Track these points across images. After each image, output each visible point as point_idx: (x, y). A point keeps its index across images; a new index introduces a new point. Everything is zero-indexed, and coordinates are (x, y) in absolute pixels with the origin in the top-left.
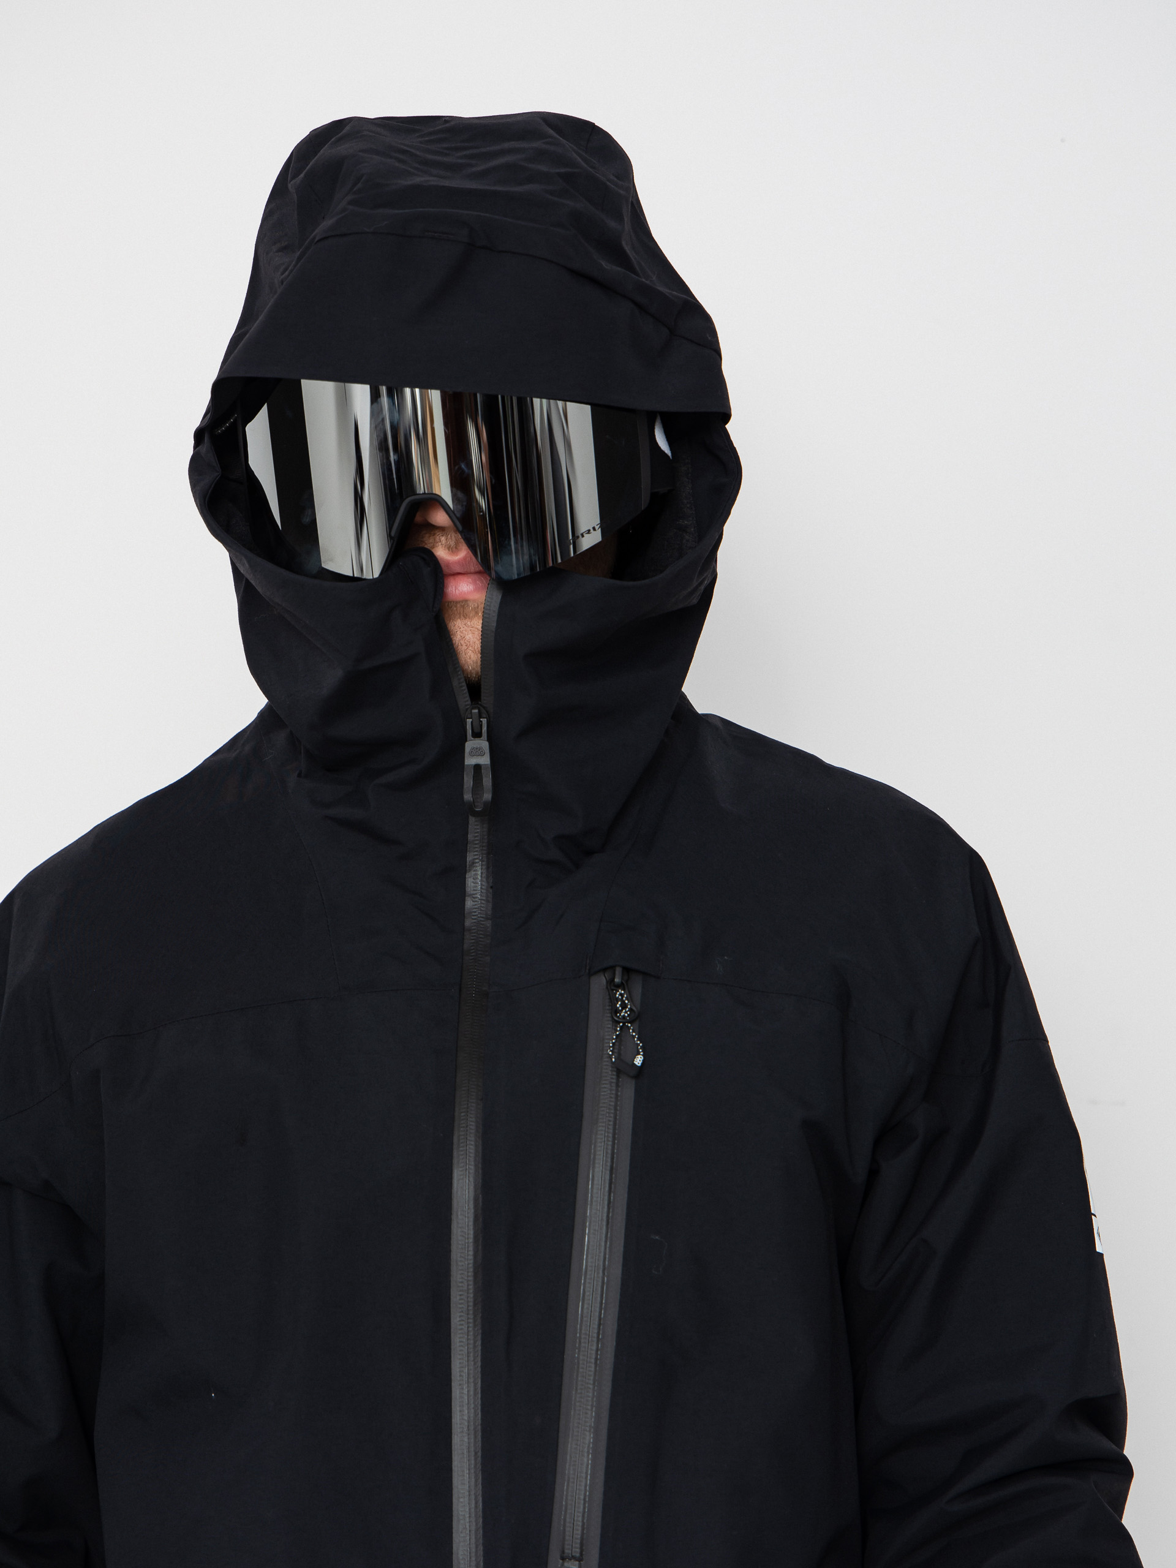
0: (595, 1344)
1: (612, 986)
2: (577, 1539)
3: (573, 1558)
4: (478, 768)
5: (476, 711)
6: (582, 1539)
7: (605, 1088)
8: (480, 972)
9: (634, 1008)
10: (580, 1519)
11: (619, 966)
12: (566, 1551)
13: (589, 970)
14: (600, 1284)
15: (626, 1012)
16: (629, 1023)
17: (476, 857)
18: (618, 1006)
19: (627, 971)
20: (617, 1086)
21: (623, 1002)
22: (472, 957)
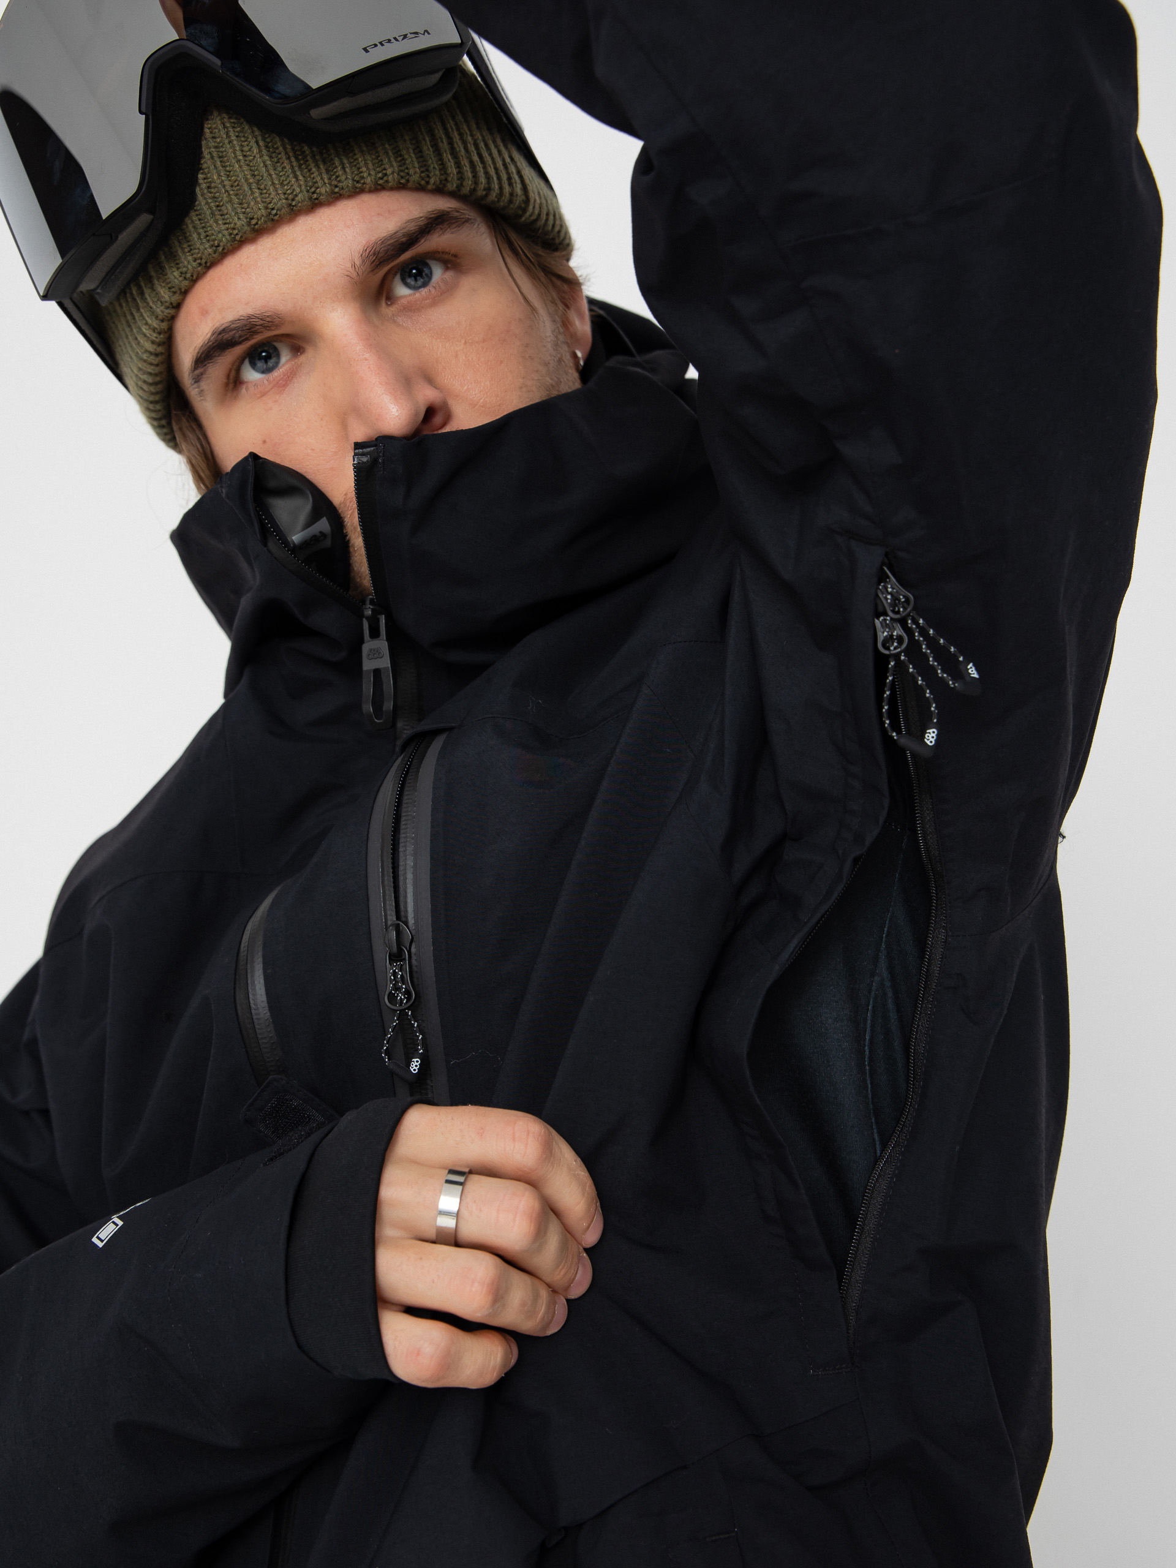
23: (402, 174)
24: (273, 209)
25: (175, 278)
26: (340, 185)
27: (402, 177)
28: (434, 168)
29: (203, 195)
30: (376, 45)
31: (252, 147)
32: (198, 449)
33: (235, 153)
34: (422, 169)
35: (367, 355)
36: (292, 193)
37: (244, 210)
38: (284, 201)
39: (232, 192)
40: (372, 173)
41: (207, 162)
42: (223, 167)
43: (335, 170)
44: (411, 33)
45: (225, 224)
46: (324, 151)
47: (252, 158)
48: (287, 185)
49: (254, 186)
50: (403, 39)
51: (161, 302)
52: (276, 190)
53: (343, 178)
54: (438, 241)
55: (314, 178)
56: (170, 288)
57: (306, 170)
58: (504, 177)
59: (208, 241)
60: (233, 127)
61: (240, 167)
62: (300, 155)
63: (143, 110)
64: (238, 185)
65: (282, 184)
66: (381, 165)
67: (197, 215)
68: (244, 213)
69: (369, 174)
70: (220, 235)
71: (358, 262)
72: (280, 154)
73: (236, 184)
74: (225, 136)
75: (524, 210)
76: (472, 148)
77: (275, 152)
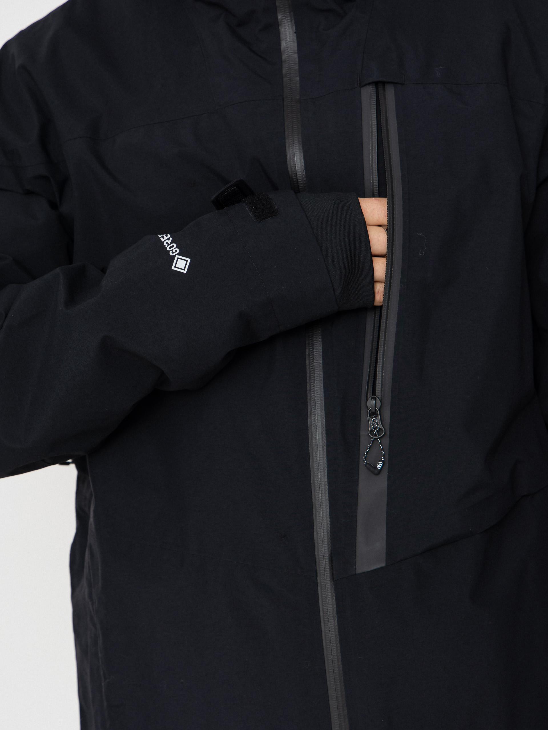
8: (294, 87)
17: (283, 16)
22: (288, 79)
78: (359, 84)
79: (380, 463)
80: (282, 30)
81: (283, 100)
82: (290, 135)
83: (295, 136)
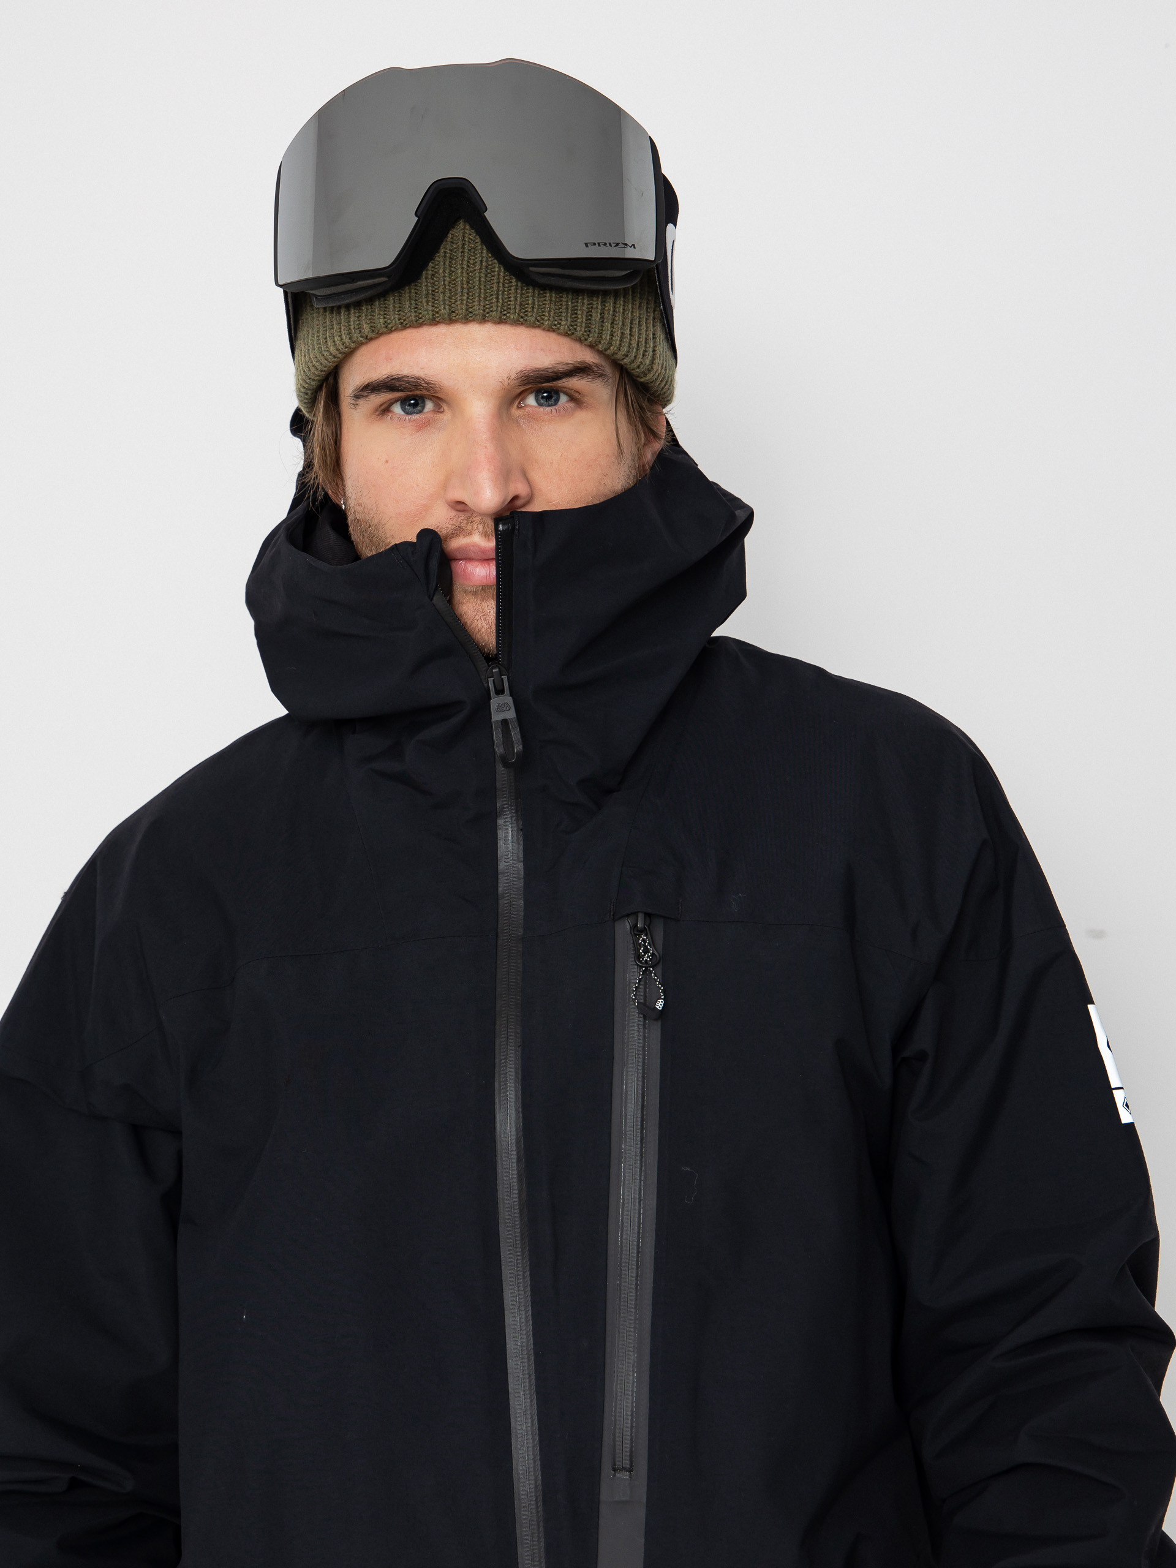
0: (634, 1271)
1: (636, 931)
2: (626, 1451)
3: (624, 1469)
4: (505, 722)
5: (497, 670)
6: (631, 1451)
7: (634, 1030)
8: (515, 916)
9: (656, 953)
10: (629, 1433)
11: (642, 912)
12: (617, 1463)
13: (613, 915)
14: (637, 1215)
15: (648, 957)
16: (650, 967)
17: (504, 803)
18: (641, 951)
19: (648, 916)
20: (644, 1027)
21: (645, 947)
22: (507, 901)
23: (571, 328)
24: (471, 312)
25: (380, 323)
26: (526, 318)
27: (570, 330)
28: (595, 331)
29: (426, 278)
30: (595, 244)
31: (476, 262)
32: (333, 433)
33: (462, 261)
34: (586, 330)
35: (488, 445)
36: (489, 308)
37: (450, 303)
38: (481, 311)
39: (447, 287)
40: (551, 319)
41: (439, 257)
42: (450, 266)
43: (526, 306)
44: (622, 244)
45: (433, 306)
46: (525, 288)
47: (472, 270)
48: (489, 300)
49: (465, 291)
50: (615, 246)
51: (360, 331)
52: (479, 301)
53: (530, 314)
54: (575, 383)
55: (509, 305)
56: (371, 327)
57: (506, 297)
58: (642, 349)
59: (416, 312)
60: (470, 242)
61: (462, 273)
62: (507, 284)
63: (419, 214)
64: (454, 284)
65: (485, 298)
66: (560, 316)
67: (415, 289)
68: (450, 306)
69: (549, 320)
70: (426, 313)
71: (513, 376)
72: (494, 276)
73: (453, 282)
74: (461, 246)
75: (645, 375)
76: (628, 322)
77: (490, 273)
78: (612, 916)
79: (660, 1001)
80: (501, 834)
81: (497, 936)
82: (504, 994)
83: (511, 995)
